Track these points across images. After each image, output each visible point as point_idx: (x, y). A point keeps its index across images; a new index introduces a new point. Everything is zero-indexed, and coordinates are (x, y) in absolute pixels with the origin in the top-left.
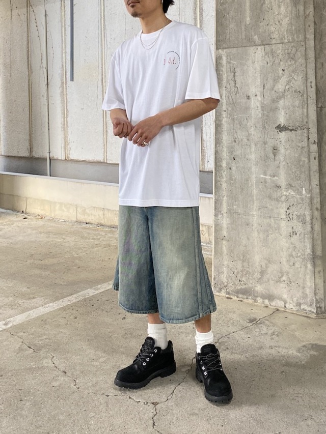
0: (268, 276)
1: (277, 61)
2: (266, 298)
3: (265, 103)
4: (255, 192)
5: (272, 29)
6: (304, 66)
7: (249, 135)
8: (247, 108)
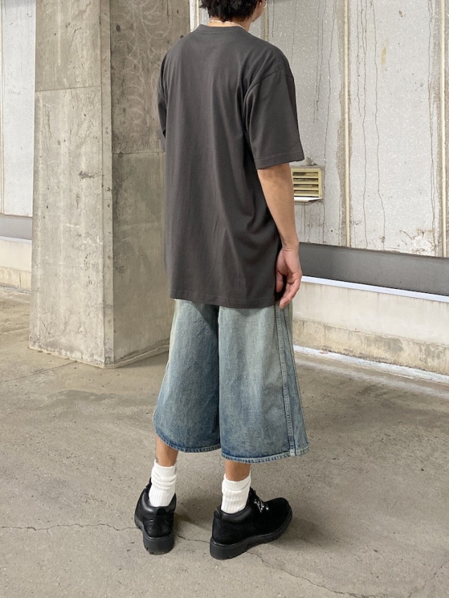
0: (70, 327)
1: (81, 106)
2: (67, 351)
3: (72, 148)
4: (62, 241)
5: (77, 72)
6: (100, 111)
7: (59, 182)
8: (58, 154)
